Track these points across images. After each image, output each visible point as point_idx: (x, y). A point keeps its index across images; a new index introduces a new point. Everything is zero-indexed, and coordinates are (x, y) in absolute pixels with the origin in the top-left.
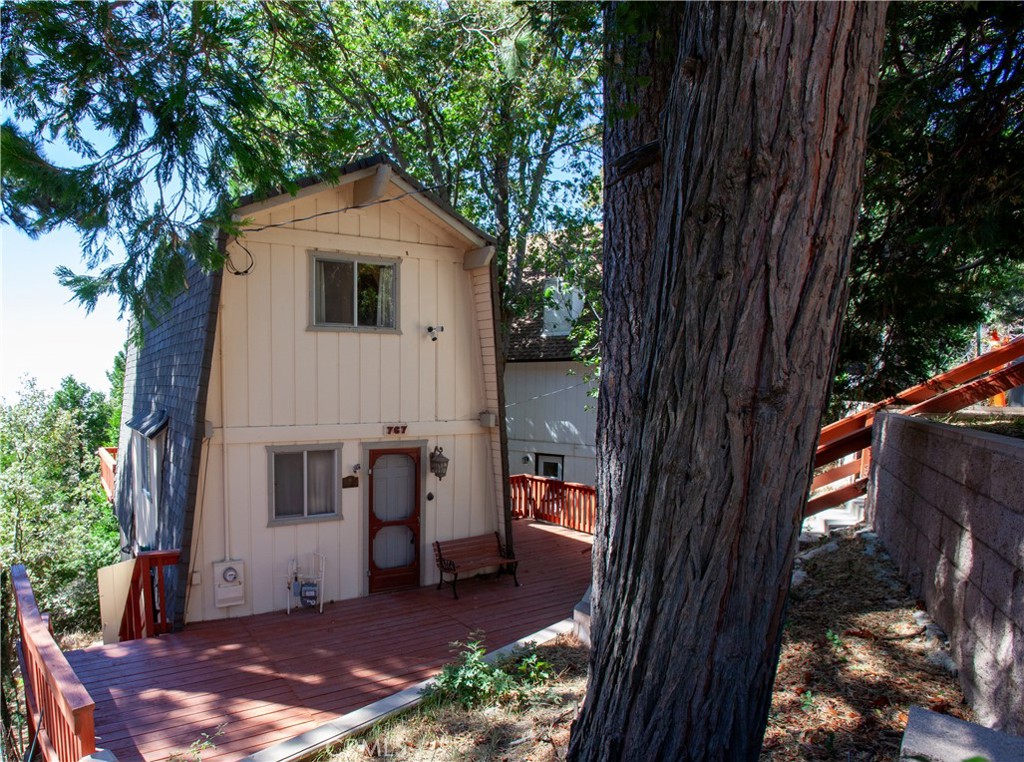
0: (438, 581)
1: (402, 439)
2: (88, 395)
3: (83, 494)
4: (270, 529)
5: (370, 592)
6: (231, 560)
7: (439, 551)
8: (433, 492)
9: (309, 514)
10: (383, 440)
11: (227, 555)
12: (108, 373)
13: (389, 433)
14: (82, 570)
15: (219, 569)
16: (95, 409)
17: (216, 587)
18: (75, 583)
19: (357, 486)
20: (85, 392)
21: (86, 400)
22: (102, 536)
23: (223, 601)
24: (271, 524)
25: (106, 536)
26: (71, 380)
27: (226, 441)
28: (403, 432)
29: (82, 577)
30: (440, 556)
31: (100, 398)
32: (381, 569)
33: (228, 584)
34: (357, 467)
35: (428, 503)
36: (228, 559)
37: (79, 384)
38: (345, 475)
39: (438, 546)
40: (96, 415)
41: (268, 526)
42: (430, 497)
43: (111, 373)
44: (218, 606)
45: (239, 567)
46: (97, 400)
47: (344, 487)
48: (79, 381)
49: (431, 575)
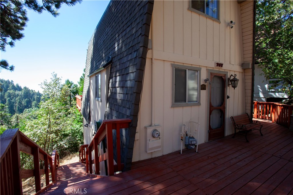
0: (234, 132)
1: (220, 70)
2: (73, 85)
3: (71, 112)
4: (172, 109)
5: (209, 140)
6: (155, 126)
7: (234, 121)
8: (229, 96)
9: (188, 102)
10: (214, 69)
11: (153, 122)
12: (78, 82)
13: (217, 66)
14: (70, 134)
15: (150, 130)
16: (75, 89)
17: (148, 141)
18: (68, 138)
19: (205, 89)
20: (72, 84)
21: (72, 86)
22: (76, 124)
23: (152, 149)
24: (173, 106)
25: (77, 124)
26: (68, 81)
27: (154, 57)
28: (222, 66)
29: (70, 136)
30: (235, 123)
31: (76, 86)
32: (213, 129)
33: (154, 139)
34: (206, 81)
35: (228, 100)
36: (153, 124)
37: (70, 82)
38: (202, 84)
39: (233, 118)
40: (75, 91)
41: (172, 107)
42: (228, 97)
43: (79, 82)
44: (148, 152)
45: (159, 129)
46: (76, 87)
47: (201, 89)
48: (70, 81)
49: (228, 132)
